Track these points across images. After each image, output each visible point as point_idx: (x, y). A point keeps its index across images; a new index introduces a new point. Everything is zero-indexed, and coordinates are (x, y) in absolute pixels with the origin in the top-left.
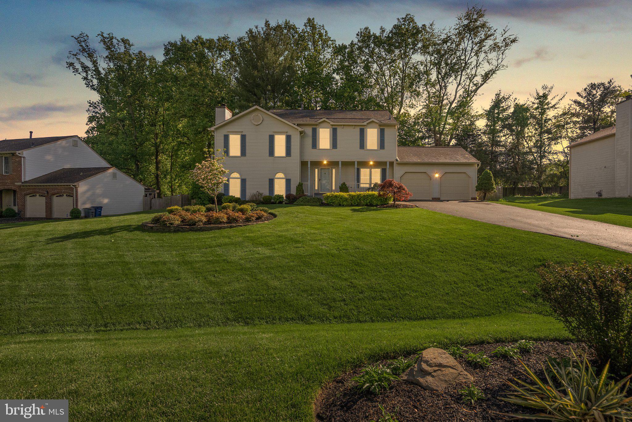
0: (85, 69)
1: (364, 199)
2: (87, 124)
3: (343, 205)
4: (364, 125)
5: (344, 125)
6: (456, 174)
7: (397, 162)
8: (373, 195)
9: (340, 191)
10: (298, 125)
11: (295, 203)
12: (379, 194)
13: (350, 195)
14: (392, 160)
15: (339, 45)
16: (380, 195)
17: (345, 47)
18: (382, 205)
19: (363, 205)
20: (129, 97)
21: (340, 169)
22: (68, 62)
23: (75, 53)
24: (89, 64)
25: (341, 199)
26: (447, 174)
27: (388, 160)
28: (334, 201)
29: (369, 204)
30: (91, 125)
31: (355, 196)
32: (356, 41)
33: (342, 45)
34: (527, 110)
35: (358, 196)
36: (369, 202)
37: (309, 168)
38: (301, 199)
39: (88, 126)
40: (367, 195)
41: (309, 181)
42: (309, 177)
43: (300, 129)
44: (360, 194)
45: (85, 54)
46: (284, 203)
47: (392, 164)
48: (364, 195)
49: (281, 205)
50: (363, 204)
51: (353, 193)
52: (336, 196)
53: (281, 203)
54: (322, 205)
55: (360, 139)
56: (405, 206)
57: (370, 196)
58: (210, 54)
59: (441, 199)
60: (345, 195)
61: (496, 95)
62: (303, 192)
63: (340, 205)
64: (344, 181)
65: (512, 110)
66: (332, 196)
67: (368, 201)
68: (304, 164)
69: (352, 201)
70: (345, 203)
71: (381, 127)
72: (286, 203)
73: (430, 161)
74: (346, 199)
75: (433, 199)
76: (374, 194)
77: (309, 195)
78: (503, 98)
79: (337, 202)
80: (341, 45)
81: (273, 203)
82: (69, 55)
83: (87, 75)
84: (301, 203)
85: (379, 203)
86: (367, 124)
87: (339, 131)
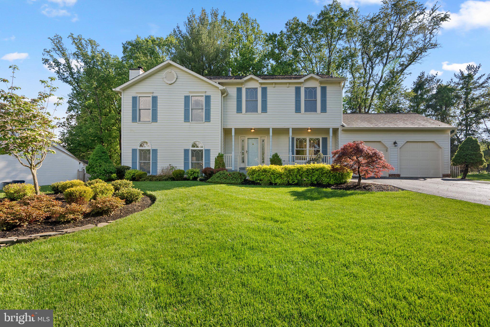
0: (58, 64)
1: (308, 175)
2: (66, 113)
3: (276, 184)
4: (301, 83)
5: (276, 83)
6: (421, 143)
7: (344, 128)
8: (322, 169)
9: (272, 164)
10: (219, 83)
11: (209, 180)
12: (333, 167)
13: (286, 169)
14: (336, 126)
15: (269, 34)
16: (334, 169)
17: (275, 36)
18: (337, 184)
19: (306, 185)
20: (96, 88)
21: (271, 137)
22: (44, 58)
23: (48, 50)
24: (62, 61)
25: (273, 174)
26: (408, 143)
27: (331, 125)
28: (262, 177)
29: (315, 182)
30: (69, 114)
31: (293, 170)
32: (285, 30)
33: (273, 33)
34: (452, 90)
35: (299, 170)
36: (316, 180)
37: (233, 137)
38: (217, 174)
39: (67, 115)
40: (313, 169)
41: (233, 153)
42: (233, 147)
43: (221, 87)
44: (302, 168)
45: (58, 52)
46: (198, 179)
47: (335, 131)
48: (308, 170)
49: (195, 182)
50: (307, 182)
51: (290, 166)
52: (265, 171)
53: (195, 179)
54: (246, 183)
55: (296, 101)
56: (381, 188)
57: (317, 170)
58: (160, 51)
59: (401, 176)
60: (278, 168)
61: (419, 77)
62: (224, 165)
63: (271, 184)
64: (276, 152)
65: (434, 92)
66: (259, 170)
67: (314, 178)
68: (227, 132)
69: (288, 177)
70: (278, 181)
71: (322, 85)
72: (201, 180)
73: (386, 126)
74: (280, 175)
75: (390, 175)
76: (324, 168)
77: (233, 169)
78: (426, 80)
79: (266, 179)
80: (271, 34)
81: (186, 179)
82: (44, 53)
83: (59, 70)
84: (217, 180)
85: (332, 181)
86: (305, 80)
87: (270, 90)
